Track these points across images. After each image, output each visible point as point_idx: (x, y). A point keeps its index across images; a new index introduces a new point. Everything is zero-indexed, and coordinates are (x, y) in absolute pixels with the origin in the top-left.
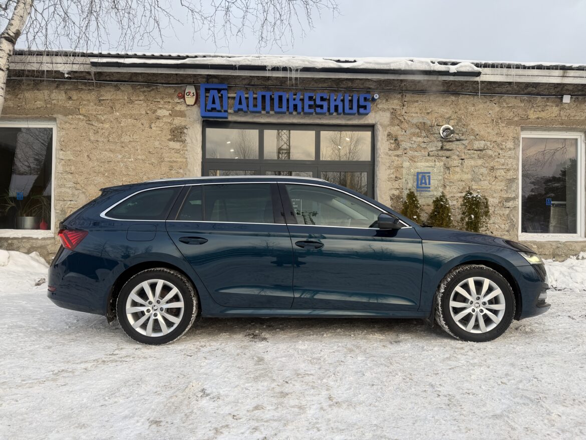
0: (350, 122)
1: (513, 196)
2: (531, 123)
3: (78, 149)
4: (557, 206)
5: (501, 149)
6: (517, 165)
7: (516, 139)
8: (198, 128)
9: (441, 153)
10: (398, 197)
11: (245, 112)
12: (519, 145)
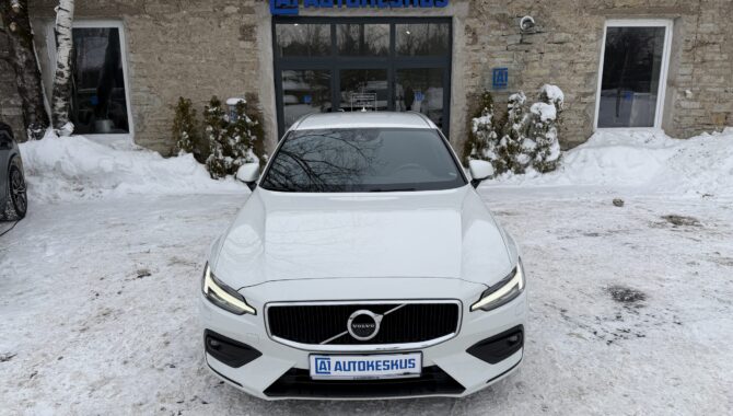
0: (426, 15)
1: (591, 90)
2: (616, 12)
3: (148, 50)
4: (639, 97)
5: (583, 41)
6: (599, 58)
7: (599, 30)
8: (268, 24)
9: (519, 47)
10: (474, 95)
11: (317, 7)
12: (602, 37)
